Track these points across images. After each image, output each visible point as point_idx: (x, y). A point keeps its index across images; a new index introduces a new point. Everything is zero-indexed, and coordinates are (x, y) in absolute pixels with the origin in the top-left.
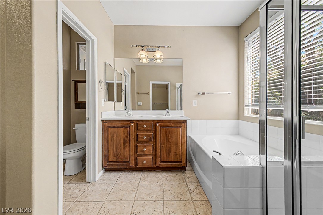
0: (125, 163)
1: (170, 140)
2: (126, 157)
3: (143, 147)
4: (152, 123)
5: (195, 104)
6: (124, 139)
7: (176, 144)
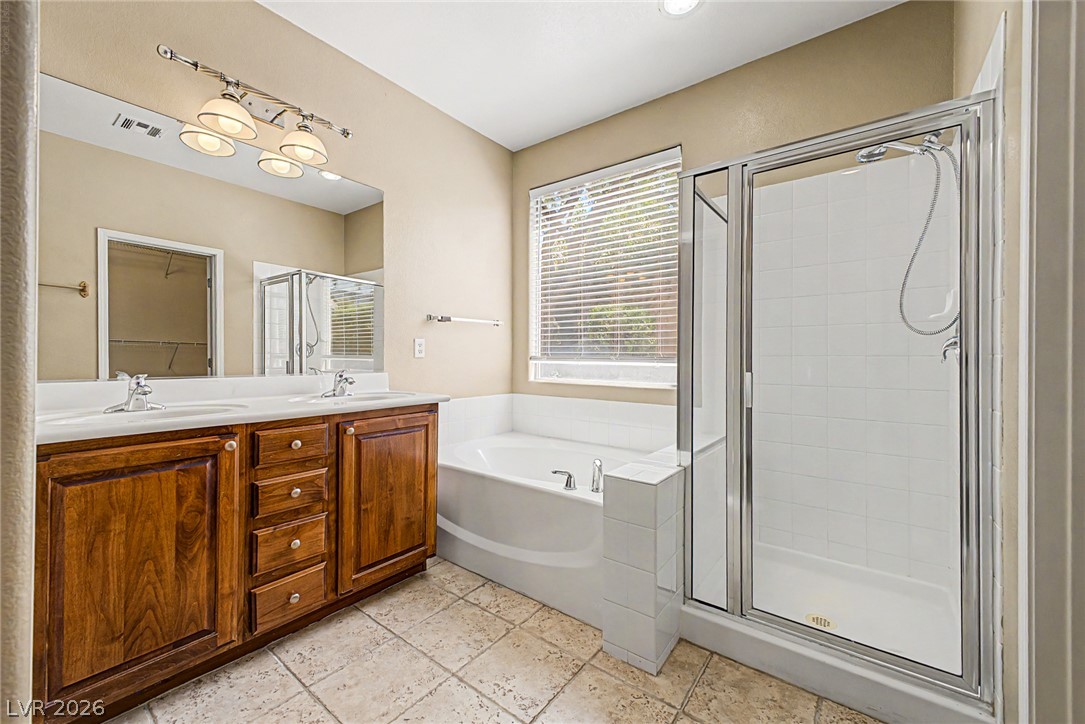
0: (183, 648)
1: (391, 480)
2: (192, 615)
3: (285, 534)
4: (326, 425)
5: (420, 352)
6: (181, 528)
7: (410, 487)
